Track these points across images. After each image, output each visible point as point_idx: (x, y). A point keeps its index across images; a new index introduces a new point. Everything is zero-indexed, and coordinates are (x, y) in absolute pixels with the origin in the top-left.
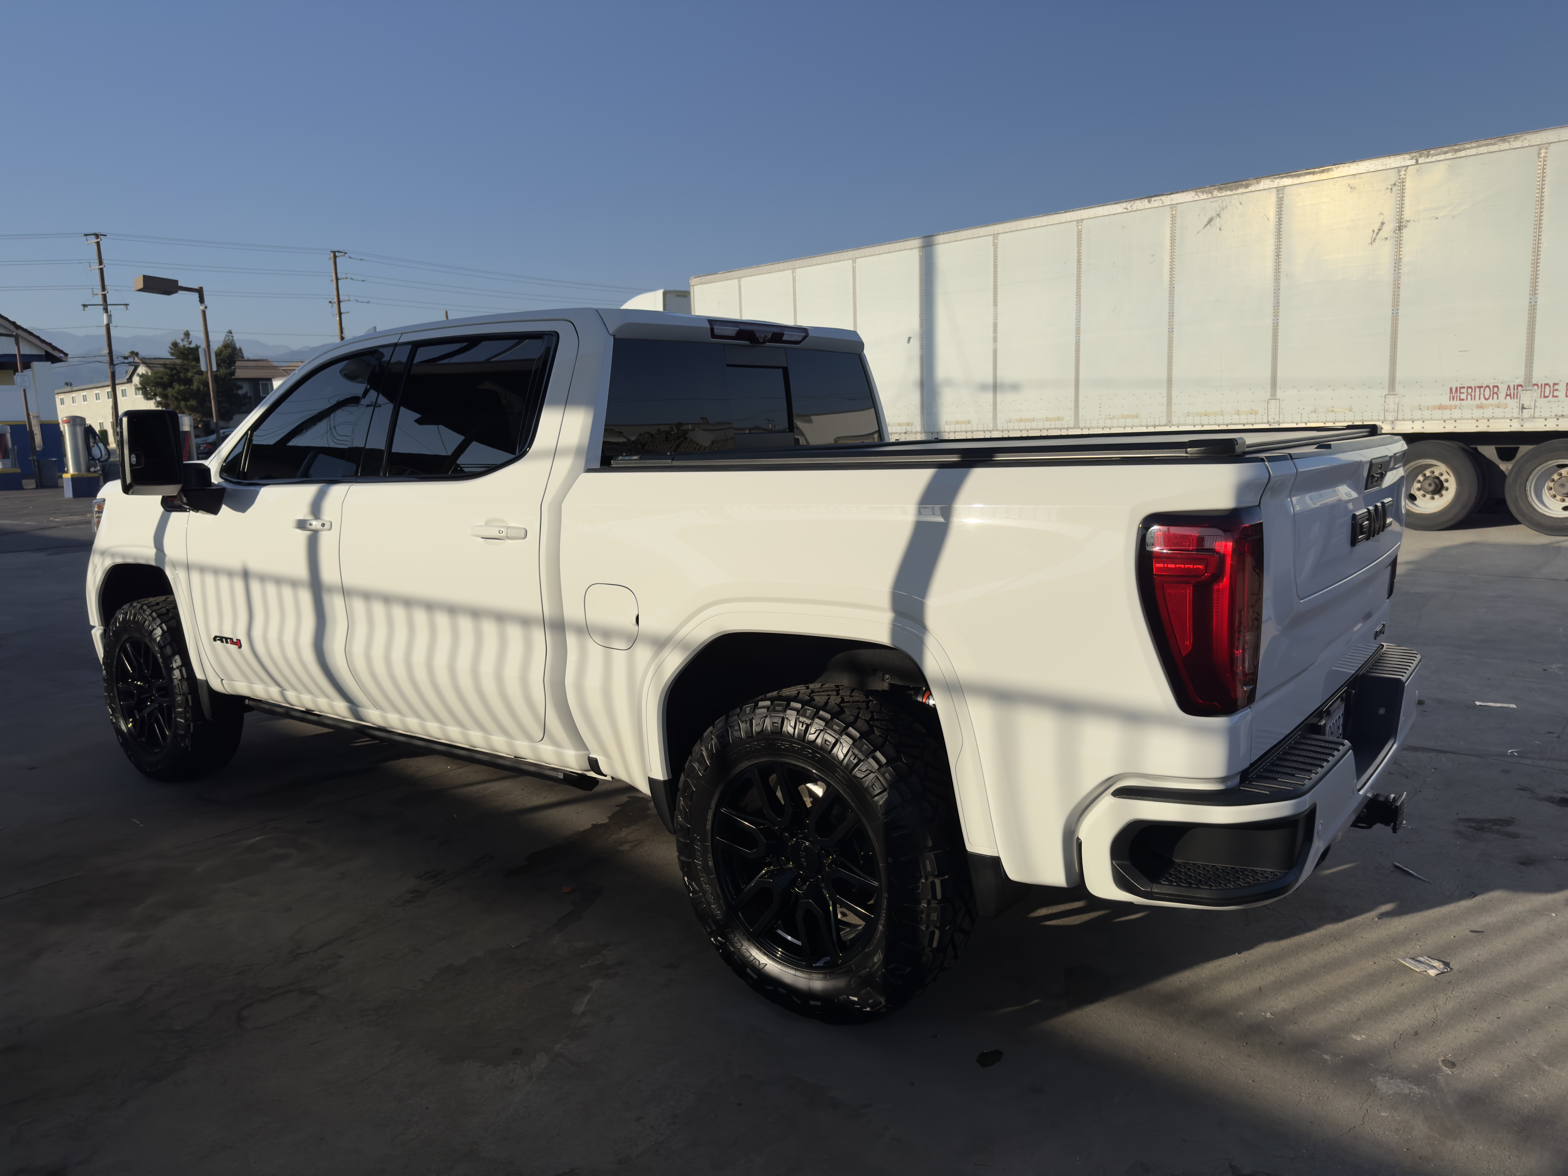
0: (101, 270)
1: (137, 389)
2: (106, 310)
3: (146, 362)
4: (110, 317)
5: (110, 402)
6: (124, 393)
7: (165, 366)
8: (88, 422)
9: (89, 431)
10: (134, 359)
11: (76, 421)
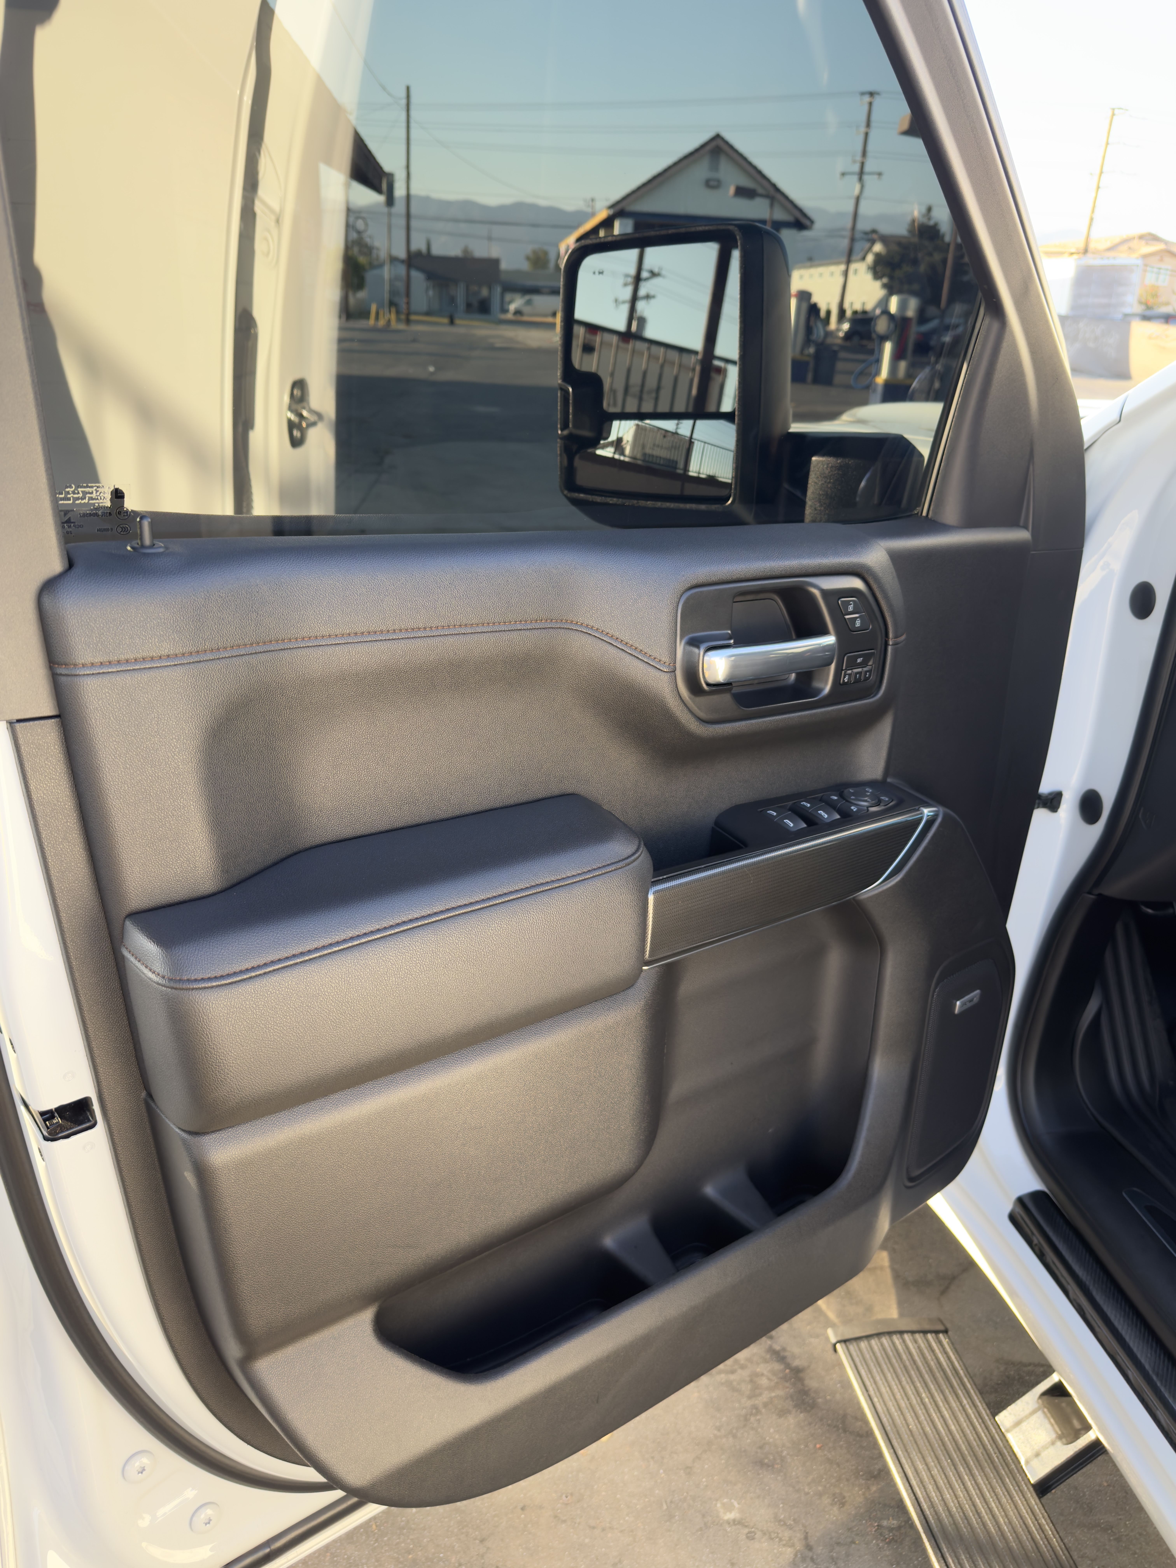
0: (867, 134)
1: (869, 268)
2: (860, 179)
3: (884, 239)
4: (862, 187)
5: (841, 280)
6: (856, 271)
7: (899, 244)
8: (815, 299)
9: (814, 309)
10: (872, 236)
11: (804, 296)
